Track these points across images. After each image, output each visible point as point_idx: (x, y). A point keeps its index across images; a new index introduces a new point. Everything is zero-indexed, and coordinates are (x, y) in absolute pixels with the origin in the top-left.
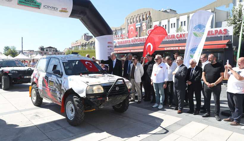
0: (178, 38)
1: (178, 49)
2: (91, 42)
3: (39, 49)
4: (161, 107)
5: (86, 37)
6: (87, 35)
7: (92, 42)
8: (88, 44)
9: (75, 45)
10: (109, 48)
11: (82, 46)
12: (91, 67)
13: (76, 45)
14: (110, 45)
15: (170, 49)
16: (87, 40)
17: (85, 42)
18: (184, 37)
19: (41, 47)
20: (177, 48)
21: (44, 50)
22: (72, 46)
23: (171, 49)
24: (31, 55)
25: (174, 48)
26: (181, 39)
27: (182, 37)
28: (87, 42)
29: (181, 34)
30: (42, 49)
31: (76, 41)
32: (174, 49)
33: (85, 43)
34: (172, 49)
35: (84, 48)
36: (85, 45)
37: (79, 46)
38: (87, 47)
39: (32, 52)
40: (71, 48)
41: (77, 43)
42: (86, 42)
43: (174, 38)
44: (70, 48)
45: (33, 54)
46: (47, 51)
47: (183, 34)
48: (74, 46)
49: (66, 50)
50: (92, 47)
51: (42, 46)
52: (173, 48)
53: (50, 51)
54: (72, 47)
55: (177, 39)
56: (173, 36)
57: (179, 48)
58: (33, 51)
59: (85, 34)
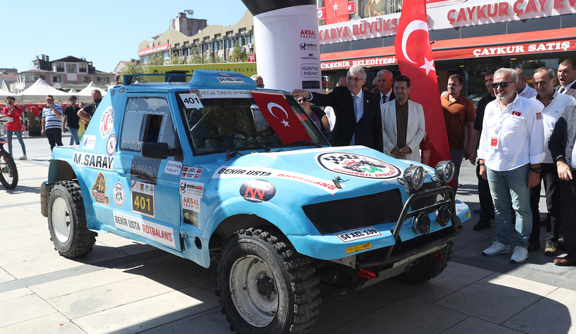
0: (519, 12)
1: (522, 51)
2: (201, 40)
3: (35, 64)
4: (520, 254)
5: (185, 25)
6: (189, 16)
7: (205, 38)
8: (194, 45)
9: (151, 51)
10: (306, 53)
11: (175, 51)
12: (286, 124)
13: (155, 50)
14: (308, 41)
15: (493, 53)
16: (190, 35)
17: (182, 39)
18: (542, 9)
19: (41, 58)
20: (520, 49)
21: (51, 69)
22: (143, 53)
23: (496, 51)
24: (8, 83)
25: (508, 48)
26: (529, 16)
27: (536, 10)
28: (191, 40)
29: (531, 0)
30: (44, 64)
31: (155, 38)
32: (508, 51)
33: (182, 44)
34: (501, 51)
35: (181, 58)
36: (185, 50)
37: (163, 52)
38: (190, 58)
39: (11, 75)
40: (138, 62)
41: (156, 44)
42: (186, 38)
43: (507, 14)
44: (133, 61)
45: (14, 82)
46: (60, 69)
48: (147, 52)
49: (122, 66)
50: (208, 58)
51: (43, 56)
52: (505, 50)
53: (72, 70)
54: (142, 57)
55: (516, 18)
56: (504, 7)
57: (526, 49)
58: (14, 71)
59: (183, 15)
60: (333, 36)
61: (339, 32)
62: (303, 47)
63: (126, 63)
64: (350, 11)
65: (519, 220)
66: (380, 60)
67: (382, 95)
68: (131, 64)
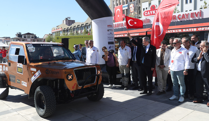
0: (179, 19)
1: (181, 31)
2: (73, 27)
3: (16, 35)
4: (182, 99)
5: (68, 22)
6: (69, 19)
7: (74, 26)
8: (70, 29)
9: (56, 31)
10: (109, 32)
11: (64, 31)
13: (57, 31)
14: (110, 28)
15: (171, 32)
16: (69, 25)
17: (66, 27)
18: (187, 17)
19: (18, 33)
20: (180, 31)
21: (22, 37)
22: (53, 32)
24: (7, 42)
25: (176, 30)
26: (183, 20)
27: (185, 18)
28: (69, 27)
29: (183, 15)
30: (20, 35)
31: (57, 27)
32: (176, 31)
33: (66, 28)
34: (174, 31)
35: (66, 33)
36: (67, 31)
37: (60, 31)
38: (69, 33)
39: (8, 39)
40: (51, 34)
41: (58, 29)
42: (68, 26)
43: (175, 19)
44: (50, 34)
45: (9, 42)
46: (25, 37)
47: (186, 14)
48: (54, 31)
49: (46, 36)
50: (75, 33)
51: (19, 33)
53: (29, 37)
54: (53, 33)
55: (179, 20)
56: (174, 17)
57: (182, 30)
58: (9, 38)
59: (67, 19)
60: (118, 26)
61: (120, 25)
62: (108, 30)
63: (47, 35)
64: (123, 17)
65: (181, 88)
66: (134, 34)
67: (134, 47)
68: (49, 35)
